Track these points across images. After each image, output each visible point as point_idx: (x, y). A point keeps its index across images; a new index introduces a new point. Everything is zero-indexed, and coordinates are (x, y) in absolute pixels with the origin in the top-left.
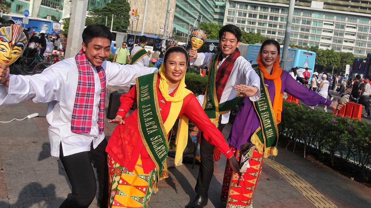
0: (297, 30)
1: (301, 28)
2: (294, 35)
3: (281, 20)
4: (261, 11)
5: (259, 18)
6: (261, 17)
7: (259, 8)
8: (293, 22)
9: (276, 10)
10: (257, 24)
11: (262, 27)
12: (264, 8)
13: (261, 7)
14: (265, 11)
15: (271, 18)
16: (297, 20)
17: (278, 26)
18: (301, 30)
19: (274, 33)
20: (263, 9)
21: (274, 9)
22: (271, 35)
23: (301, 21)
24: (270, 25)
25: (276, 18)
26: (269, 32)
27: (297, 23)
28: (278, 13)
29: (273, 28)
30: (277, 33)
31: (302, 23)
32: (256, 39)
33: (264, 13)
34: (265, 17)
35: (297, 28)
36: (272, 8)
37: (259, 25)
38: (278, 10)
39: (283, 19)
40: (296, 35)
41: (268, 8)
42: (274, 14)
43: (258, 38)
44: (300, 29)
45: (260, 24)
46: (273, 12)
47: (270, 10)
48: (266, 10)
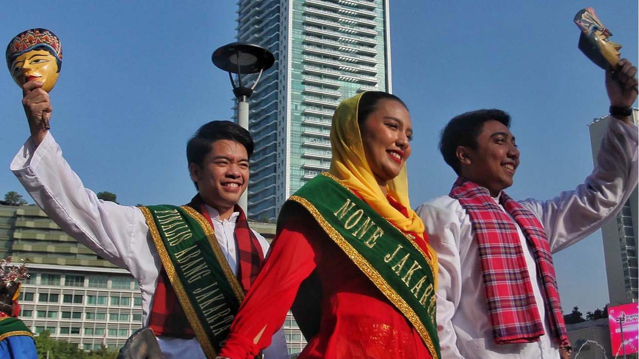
0: (126, 319)
1: (134, 316)
2: (121, 331)
3: (90, 302)
4: (43, 284)
5: (40, 300)
6: (43, 297)
7: (39, 279)
8: (116, 302)
9: (77, 280)
10: (35, 313)
11: (48, 319)
12: (49, 278)
13: (43, 277)
14: (52, 284)
15: (68, 298)
16: (123, 300)
17: (84, 315)
18: (134, 319)
19: (76, 331)
20: (47, 281)
21: (72, 277)
22: (71, 336)
23: (133, 299)
24: (66, 314)
25: (79, 299)
26: (64, 330)
27: (125, 304)
28: (82, 286)
29: (72, 320)
30: (83, 331)
31: (135, 305)
32: (40, 347)
33: (49, 288)
34: (55, 297)
35: (125, 316)
36: (67, 278)
37: (39, 316)
38: (83, 281)
39: (93, 299)
40: (125, 331)
41: (59, 277)
42: (74, 289)
43: (44, 345)
44: (132, 316)
45: (42, 313)
46: (72, 285)
47: (63, 280)
48: (56, 282)
